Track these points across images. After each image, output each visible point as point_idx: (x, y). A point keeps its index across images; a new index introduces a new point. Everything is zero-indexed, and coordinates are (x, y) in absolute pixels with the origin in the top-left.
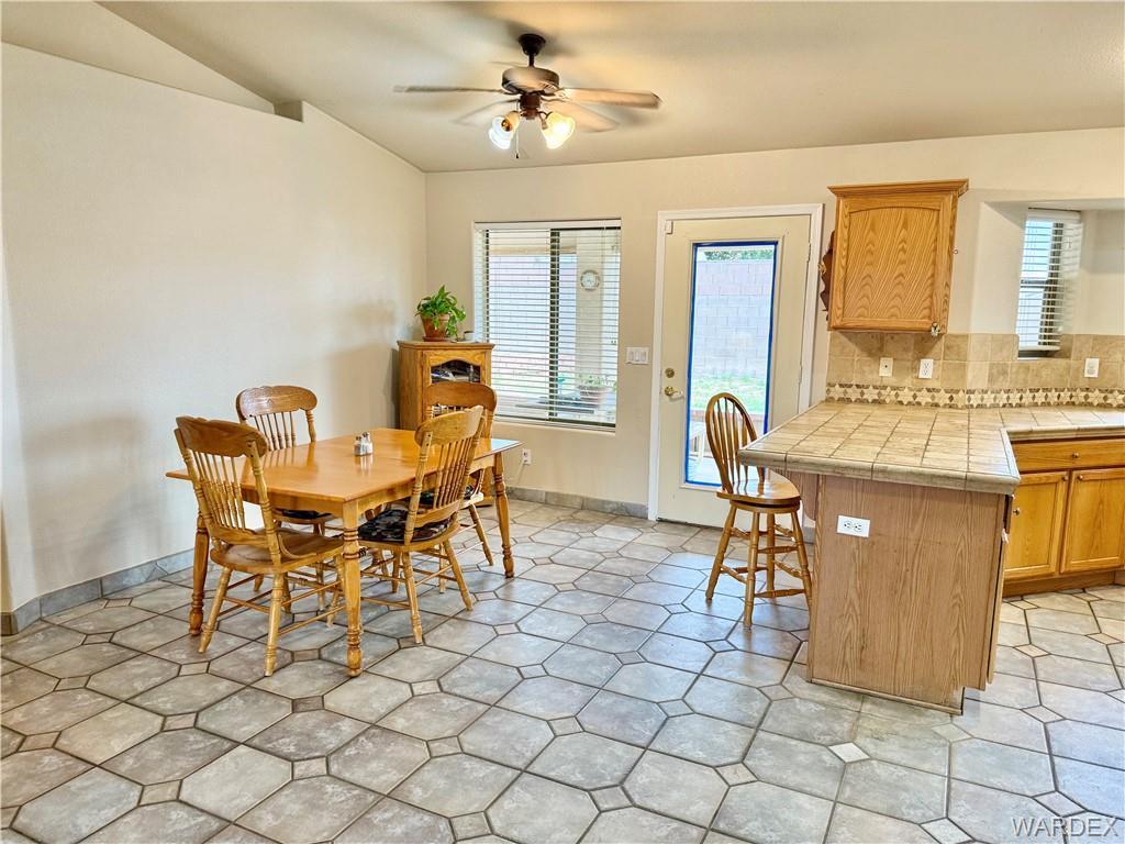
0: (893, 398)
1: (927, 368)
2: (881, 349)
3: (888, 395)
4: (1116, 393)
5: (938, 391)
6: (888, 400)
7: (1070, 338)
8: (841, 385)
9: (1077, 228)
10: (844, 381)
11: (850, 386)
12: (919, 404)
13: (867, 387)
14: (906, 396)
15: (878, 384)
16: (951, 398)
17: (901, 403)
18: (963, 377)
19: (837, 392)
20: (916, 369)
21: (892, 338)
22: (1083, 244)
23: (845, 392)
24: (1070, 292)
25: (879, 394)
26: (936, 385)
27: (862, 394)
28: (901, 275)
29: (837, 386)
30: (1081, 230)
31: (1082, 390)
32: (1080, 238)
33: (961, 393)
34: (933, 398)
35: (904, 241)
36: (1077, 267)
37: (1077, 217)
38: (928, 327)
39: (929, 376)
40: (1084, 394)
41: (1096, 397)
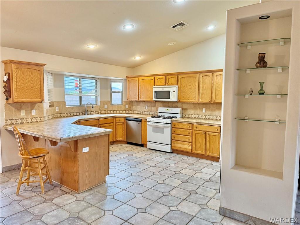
0: (26, 121)
1: (34, 112)
2: (21, 108)
3: (25, 121)
5: (37, 118)
6: (24, 122)
7: (53, 102)
8: (10, 120)
10: (11, 118)
11: (13, 120)
12: (33, 122)
13: (18, 119)
14: (29, 120)
15: (21, 118)
16: (41, 119)
17: (28, 122)
18: (43, 113)
19: (9, 122)
20: (31, 113)
21: (24, 105)
23: (12, 122)
24: (51, 92)
25: (22, 121)
26: (37, 116)
27: (17, 121)
28: (32, 87)
29: (9, 120)
30: (52, 78)
33: (43, 118)
34: (36, 120)
35: (32, 78)
36: (52, 86)
37: (51, 74)
38: (41, 101)
39: (35, 114)
40: (56, 115)
41: (59, 115)
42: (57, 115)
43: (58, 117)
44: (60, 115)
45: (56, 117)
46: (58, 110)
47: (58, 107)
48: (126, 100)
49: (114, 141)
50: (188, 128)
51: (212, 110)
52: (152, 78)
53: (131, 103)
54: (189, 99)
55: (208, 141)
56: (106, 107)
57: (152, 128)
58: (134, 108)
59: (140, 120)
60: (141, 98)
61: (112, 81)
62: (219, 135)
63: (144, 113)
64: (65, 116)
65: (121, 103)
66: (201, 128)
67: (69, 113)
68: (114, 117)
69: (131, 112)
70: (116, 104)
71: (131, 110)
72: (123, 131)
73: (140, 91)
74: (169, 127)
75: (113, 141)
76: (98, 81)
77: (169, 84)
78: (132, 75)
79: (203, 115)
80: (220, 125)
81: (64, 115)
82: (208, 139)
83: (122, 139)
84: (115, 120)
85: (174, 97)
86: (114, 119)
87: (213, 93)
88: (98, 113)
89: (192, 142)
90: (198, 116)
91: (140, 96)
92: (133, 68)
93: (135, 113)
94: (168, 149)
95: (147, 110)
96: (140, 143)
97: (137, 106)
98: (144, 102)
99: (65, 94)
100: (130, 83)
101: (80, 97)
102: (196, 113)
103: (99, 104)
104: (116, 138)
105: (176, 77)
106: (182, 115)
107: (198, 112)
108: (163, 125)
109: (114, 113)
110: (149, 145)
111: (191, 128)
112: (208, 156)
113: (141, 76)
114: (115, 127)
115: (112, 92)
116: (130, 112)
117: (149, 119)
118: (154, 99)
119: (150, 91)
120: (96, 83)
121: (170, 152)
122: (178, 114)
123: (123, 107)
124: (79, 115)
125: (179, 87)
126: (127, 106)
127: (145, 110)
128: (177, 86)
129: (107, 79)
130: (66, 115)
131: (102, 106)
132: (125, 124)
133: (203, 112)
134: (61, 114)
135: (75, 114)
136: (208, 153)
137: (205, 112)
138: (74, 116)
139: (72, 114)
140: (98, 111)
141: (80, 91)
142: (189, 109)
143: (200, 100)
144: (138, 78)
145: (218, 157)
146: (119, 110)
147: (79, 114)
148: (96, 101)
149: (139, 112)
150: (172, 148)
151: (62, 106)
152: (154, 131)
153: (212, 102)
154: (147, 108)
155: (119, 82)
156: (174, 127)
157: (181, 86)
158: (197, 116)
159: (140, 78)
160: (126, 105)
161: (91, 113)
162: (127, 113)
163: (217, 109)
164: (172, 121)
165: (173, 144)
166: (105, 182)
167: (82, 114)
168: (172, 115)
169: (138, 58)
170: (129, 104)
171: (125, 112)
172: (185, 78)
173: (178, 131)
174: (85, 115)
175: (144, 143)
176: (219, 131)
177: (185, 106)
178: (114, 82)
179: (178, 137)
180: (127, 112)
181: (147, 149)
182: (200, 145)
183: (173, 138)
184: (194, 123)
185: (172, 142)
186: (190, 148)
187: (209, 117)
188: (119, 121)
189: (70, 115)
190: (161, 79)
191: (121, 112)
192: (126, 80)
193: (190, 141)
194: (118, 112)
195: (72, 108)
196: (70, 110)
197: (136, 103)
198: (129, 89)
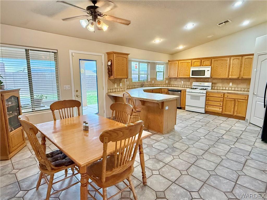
2: (115, 82)
3: (116, 90)
5: (122, 88)
8: (110, 89)
13: (113, 89)
15: (115, 88)
18: (125, 86)
19: (109, 91)
21: (117, 80)
28: (123, 69)
34: (122, 90)
35: (123, 63)
38: (127, 78)
39: (121, 86)
46: (128, 84)
47: (128, 82)
48: (167, 77)
50: (221, 97)
51: (238, 84)
52: (190, 61)
53: (170, 79)
54: (220, 76)
55: (236, 106)
56: (153, 82)
57: (190, 96)
58: (172, 83)
59: (180, 91)
60: (179, 76)
61: (157, 64)
62: (246, 101)
63: (180, 86)
65: (163, 80)
66: (231, 96)
67: (134, 86)
68: (161, 89)
73: (179, 71)
74: (204, 96)
76: (149, 64)
77: (203, 65)
78: (172, 60)
79: (229, 88)
80: (249, 94)
82: (237, 104)
84: (161, 91)
85: (207, 75)
87: (241, 71)
89: (222, 106)
90: (226, 88)
91: (179, 74)
92: (172, 55)
93: (173, 86)
94: (203, 111)
95: (183, 84)
96: (179, 107)
97: (175, 82)
98: (181, 78)
99: (132, 73)
100: (171, 65)
101: (139, 75)
102: (224, 86)
103: (149, 80)
105: (210, 60)
106: (212, 88)
107: (226, 85)
108: (200, 94)
109: (160, 86)
110: (187, 108)
111: (222, 97)
112: (236, 116)
113: (180, 60)
115: (156, 72)
116: (169, 85)
117: (188, 90)
118: (191, 76)
119: (187, 70)
120: (148, 66)
121: (204, 113)
122: (209, 86)
123: (164, 82)
125: (212, 67)
126: (167, 82)
127: (181, 84)
128: (210, 67)
129: (154, 63)
130: (132, 87)
131: (151, 82)
133: (230, 85)
134: (130, 86)
136: (235, 114)
137: (231, 85)
138: (136, 88)
140: (149, 85)
141: (139, 71)
142: (218, 83)
143: (230, 77)
144: (178, 62)
145: (244, 116)
147: (139, 86)
148: (147, 78)
149: (176, 86)
150: (206, 110)
151: (130, 81)
152: (191, 99)
153: (240, 78)
154: (182, 83)
156: (208, 96)
157: (214, 67)
158: (224, 88)
159: (180, 62)
163: (242, 83)
164: (207, 92)
165: (206, 107)
166: (174, 129)
168: (205, 88)
169: (181, 47)
170: (169, 80)
172: (218, 61)
173: (211, 99)
174: (142, 87)
175: (183, 106)
176: (246, 99)
177: (214, 81)
179: (211, 103)
180: (167, 85)
181: (185, 111)
182: (229, 108)
183: (207, 104)
184: (226, 93)
185: (206, 106)
186: (221, 110)
187: (235, 89)
188: (164, 92)
190: (197, 62)
191: (163, 85)
192: (168, 63)
193: (221, 105)
194: (161, 85)
195: (135, 83)
197: (174, 79)
198: (170, 69)
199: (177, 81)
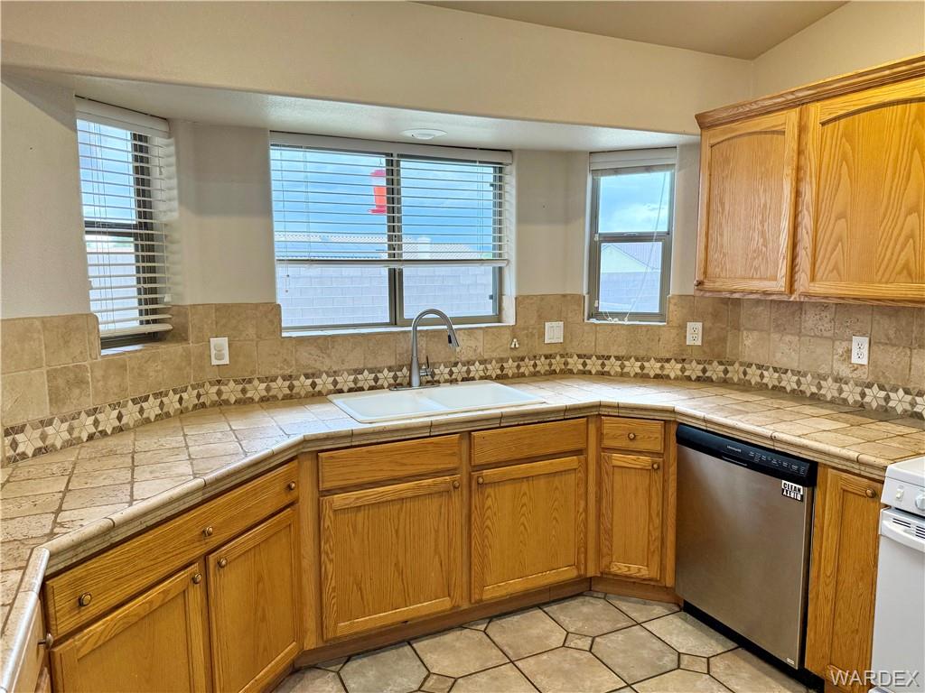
4: (256, 382)
7: (181, 311)
9: (167, 146)
22: (179, 171)
24: (172, 242)
30: (172, 149)
31: (212, 384)
32: (173, 160)
36: (175, 204)
37: (163, 127)
40: (215, 389)
41: (231, 391)
42: (219, 393)
43: (227, 402)
44: (244, 391)
45: (214, 404)
46: (226, 361)
47: (224, 341)
48: (691, 290)
49: (591, 573)
53: (725, 310)
56: (554, 332)
58: (750, 344)
59: (804, 469)
60: (813, 279)
63: (829, 389)
64: (275, 397)
65: (657, 311)
67: (307, 376)
68: (595, 413)
69: (726, 372)
70: (621, 315)
71: (729, 356)
72: (657, 521)
73: (807, 220)
75: (579, 576)
76: (507, 169)
78: (740, 101)
81: (268, 389)
83: (645, 572)
84: (600, 436)
86: (592, 428)
88: (502, 368)
91: (804, 261)
92: (752, 58)
93: (755, 380)
95: (864, 376)
96: (794, 661)
97: (775, 336)
100: (727, 161)
101: (392, 273)
103: (510, 318)
104: (605, 562)
109: (601, 375)
113: (823, 94)
114: (599, 483)
115: (597, 238)
116: (716, 371)
123: (669, 336)
124: (371, 388)
126: (694, 334)
127: (844, 371)
130: (280, 387)
131: (529, 328)
132: (673, 469)
134: (250, 381)
135: (346, 380)
138: (341, 391)
139: (324, 383)
140: (502, 360)
141: (390, 238)
144: (793, 115)
146: (642, 353)
147: (376, 379)
148: (498, 297)
149: (790, 382)
151: (251, 332)
154: (860, 356)
155: (648, 169)
159: (817, 112)
160: (690, 325)
161: (451, 373)
162: (698, 379)
167: (395, 378)
170: (716, 316)
171: (683, 370)
174: (410, 385)
178: (616, 171)
180: (694, 370)
188: (625, 444)
189: (314, 385)
191: (653, 368)
192: (697, 147)
194: (633, 367)
195: (324, 344)
196: (307, 357)
197: (764, 314)
198: (715, 206)
199: (799, 334)
